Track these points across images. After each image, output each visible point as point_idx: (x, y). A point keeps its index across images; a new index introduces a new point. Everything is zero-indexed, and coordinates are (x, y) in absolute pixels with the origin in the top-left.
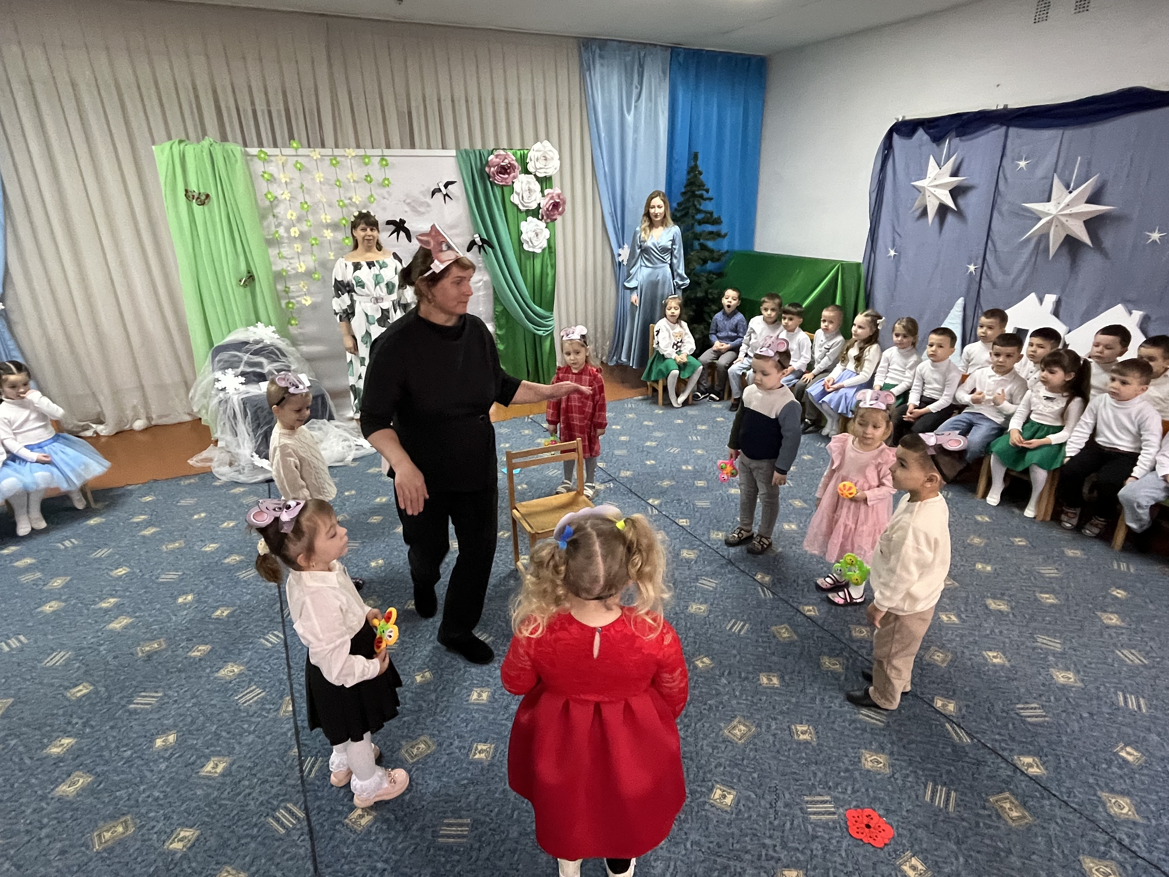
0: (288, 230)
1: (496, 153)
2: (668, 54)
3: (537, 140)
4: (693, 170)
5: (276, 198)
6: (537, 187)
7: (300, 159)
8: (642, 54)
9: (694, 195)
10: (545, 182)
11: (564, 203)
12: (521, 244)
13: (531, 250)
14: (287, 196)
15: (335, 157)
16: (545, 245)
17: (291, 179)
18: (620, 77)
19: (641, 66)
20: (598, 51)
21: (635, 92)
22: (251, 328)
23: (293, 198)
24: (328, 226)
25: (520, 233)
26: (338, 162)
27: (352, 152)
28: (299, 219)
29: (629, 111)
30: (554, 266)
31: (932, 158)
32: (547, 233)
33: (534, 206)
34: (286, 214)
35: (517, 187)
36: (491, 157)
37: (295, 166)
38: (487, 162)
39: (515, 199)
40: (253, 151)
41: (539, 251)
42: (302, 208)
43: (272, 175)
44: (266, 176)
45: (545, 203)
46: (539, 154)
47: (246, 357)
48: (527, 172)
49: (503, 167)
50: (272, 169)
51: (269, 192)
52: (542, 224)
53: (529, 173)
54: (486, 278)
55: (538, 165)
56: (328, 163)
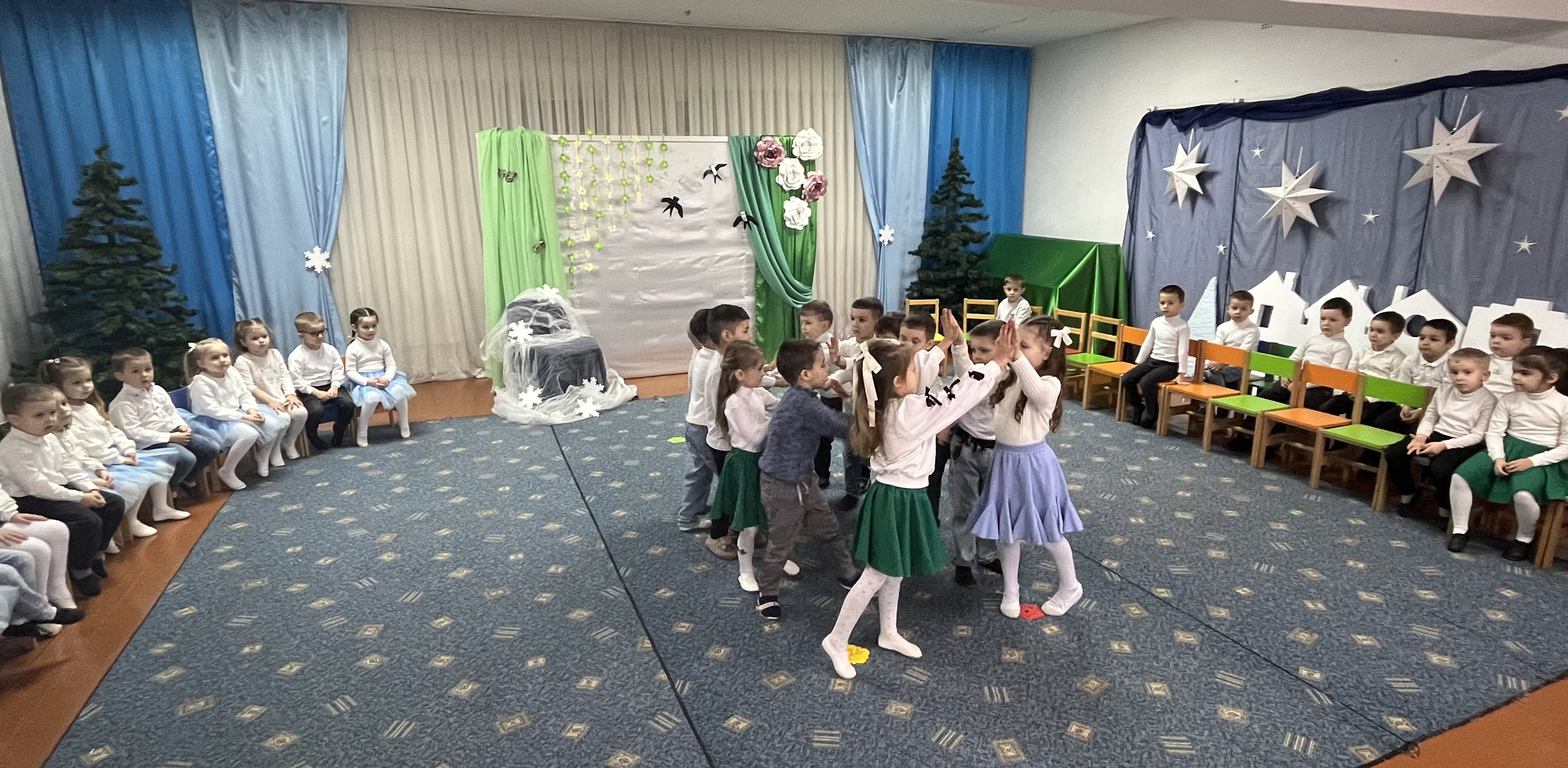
0: (577, 205)
1: (764, 139)
2: (931, 47)
3: (802, 127)
4: (955, 155)
5: (569, 176)
6: (800, 169)
7: (593, 144)
8: (905, 49)
9: (955, 178)
10: (809, 165)
11: (826, 184)
12: (784, 221)
13: (793, 227)
14: (579, 174)
15: (622, 143)
16: (806, 222)
17: (585, 160)
18: (883, 68)
19: (905, 59)
20: (862, 47)
21: (898, 83)
22: (539, 289)
23: (584, 176)
24: (610, 202)
25: (783, 211)
26: (624, 147)
27: (636, 138)
28: (588, 195)
29: (891, 100)
30: (814, 243)
31: (1180, 145)
32: (808, 212)
33: (797, 187)
34: (576, 191)
35: (782, 170)
36: (760, 143)
37: (589, 149)
38: (756, 147)
39: (780, 180)
40: (555, 137)
41: (800, 228)
42: (592, 185)
43: (568, 158)
44: (563, 158)
45: (808, 184)
46: (804, 141)
47: (535, 313)
48: (792, 156)
49: (770, 152)
50: (568, 152)
51: (564, 172)
52: (804, 204)
53: (794, 157)
54: (749, 252)
55: (803, 150)
56: (616, 148)
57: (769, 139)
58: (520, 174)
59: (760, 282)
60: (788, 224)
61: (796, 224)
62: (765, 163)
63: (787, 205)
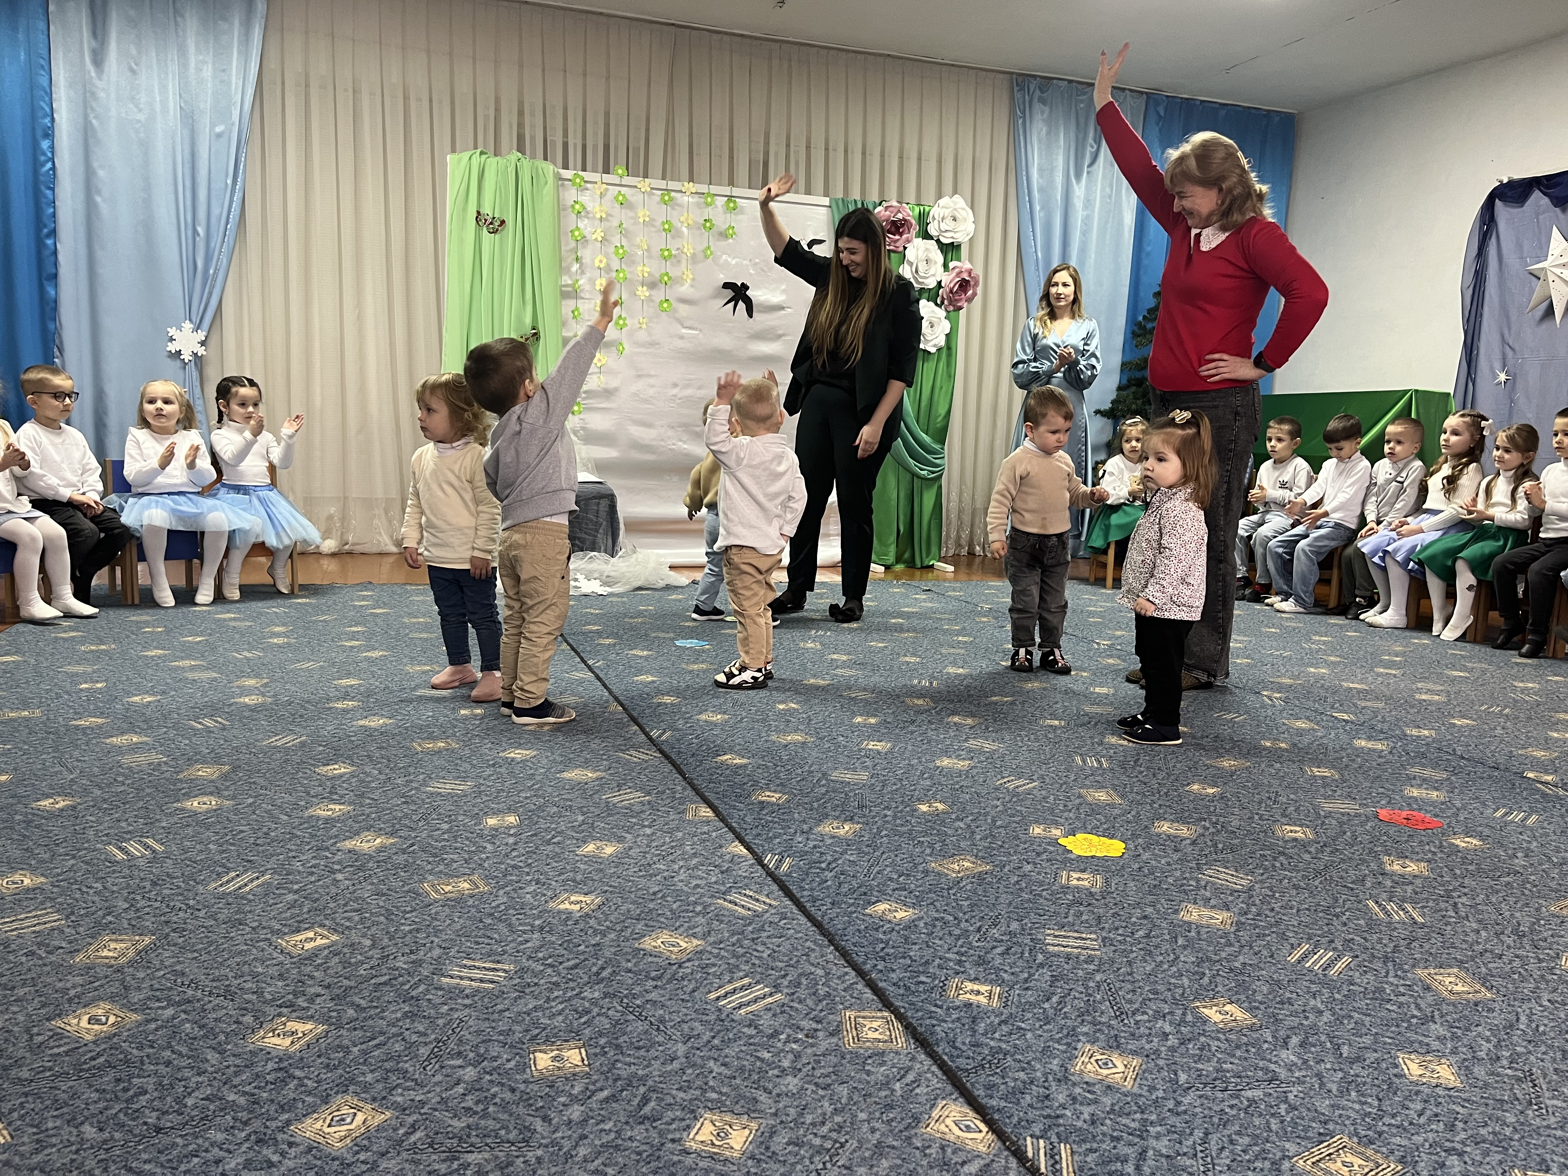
0: (589, 282)
1: (884, 204)
5: (584, 236)
6: (939, 257)
7: (624, 190)
10: (950, 250)
11: (976, 284)
14: (599, 235)
15: (665, 191)
16: (942, 342)
17: (608, 215)
20: (1037, 93)
23: (605, 239)
24: (641, 282)
26: (671, 199)
27: (691, 187)
28: (607, 269)
29: (1077, 180)
32: (946, 326)
33: (931, 284)
34: (593, 260)
35: (910, 254)
37: (616, 198)
40: (567, 174)
42: (616, 253)
43: (584, 208)
44: (577, 207)
45: (948, 280)
46: (947, 212)
48: (927, 236)
49: (893, 224)
50: (586, 199)
51: (577, 228)
52: (941, 313)
53: (931, 238)
55: (943, 227)
56: (658, 199)
57: (894, 204)
58: (510, 223)
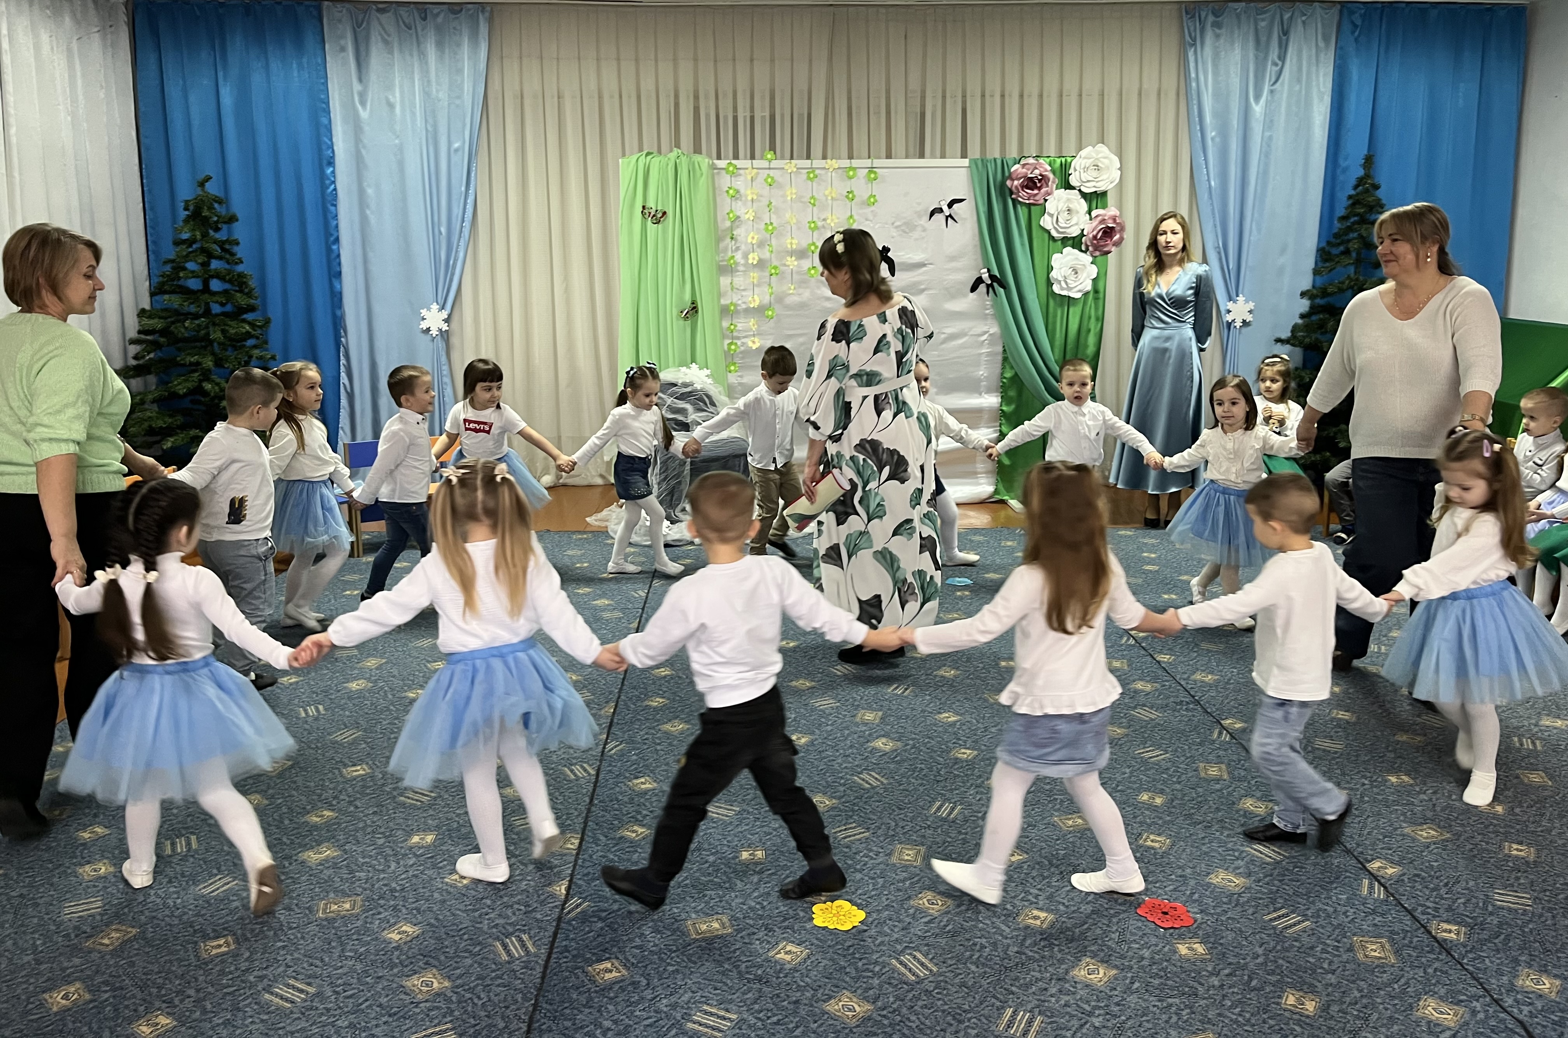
0: (745, 257)
1: (1024, 161)
2: (1335, 12)
3: (1086, 143)
4: (1366, 180)
5: (738, 217)
6: (1082, 207)
7: (771, 173)
10: (1095, 200)
11: (1123, 229)
12: (1049, 284)
13: (1065, 294)
14: (750, 216)
15: (813, 168)
16: (1088, 287)
17: (759, 196)
18: (1245, 52)
19: (1285, 36)
21: (1271, 71)
22: (683, 368)
23: (757, 218)
24: (792, 253)
25: (1050, 268)
26: (816, 177)
27: (834, 163)
28: (761, 244)
29: (1258, 100)
30: (1100, 318)
32: (1092, 272)
33: (1074, 232)
34: (747, 237)
35: (1051, 206)
36: (1017, 166)
37: (766, 180)
38: (1010, 174)
39: (1047, 222)
40: (721, 164)
41: (1077, 295)
42: (767, 229)
43: (738, 192)
44: (731, 192)
45: (1092, 229)
46: (1088, 162)
47: (670, 401)
48: (1069, 187)
49: (1031, 180)
50: (739, 184)
51: (731, 211)
52: (1086, 259)
53: (1073, 188)
54: (995, 329)
55: (1085, 177)
56: (805, 176)
57: (1031, 161)
58: (670, 213)
59: (1008, 375)
60: (1056, 288)
61: (1069, 289)
62: (1024, 196)
63: (1057, 260)
